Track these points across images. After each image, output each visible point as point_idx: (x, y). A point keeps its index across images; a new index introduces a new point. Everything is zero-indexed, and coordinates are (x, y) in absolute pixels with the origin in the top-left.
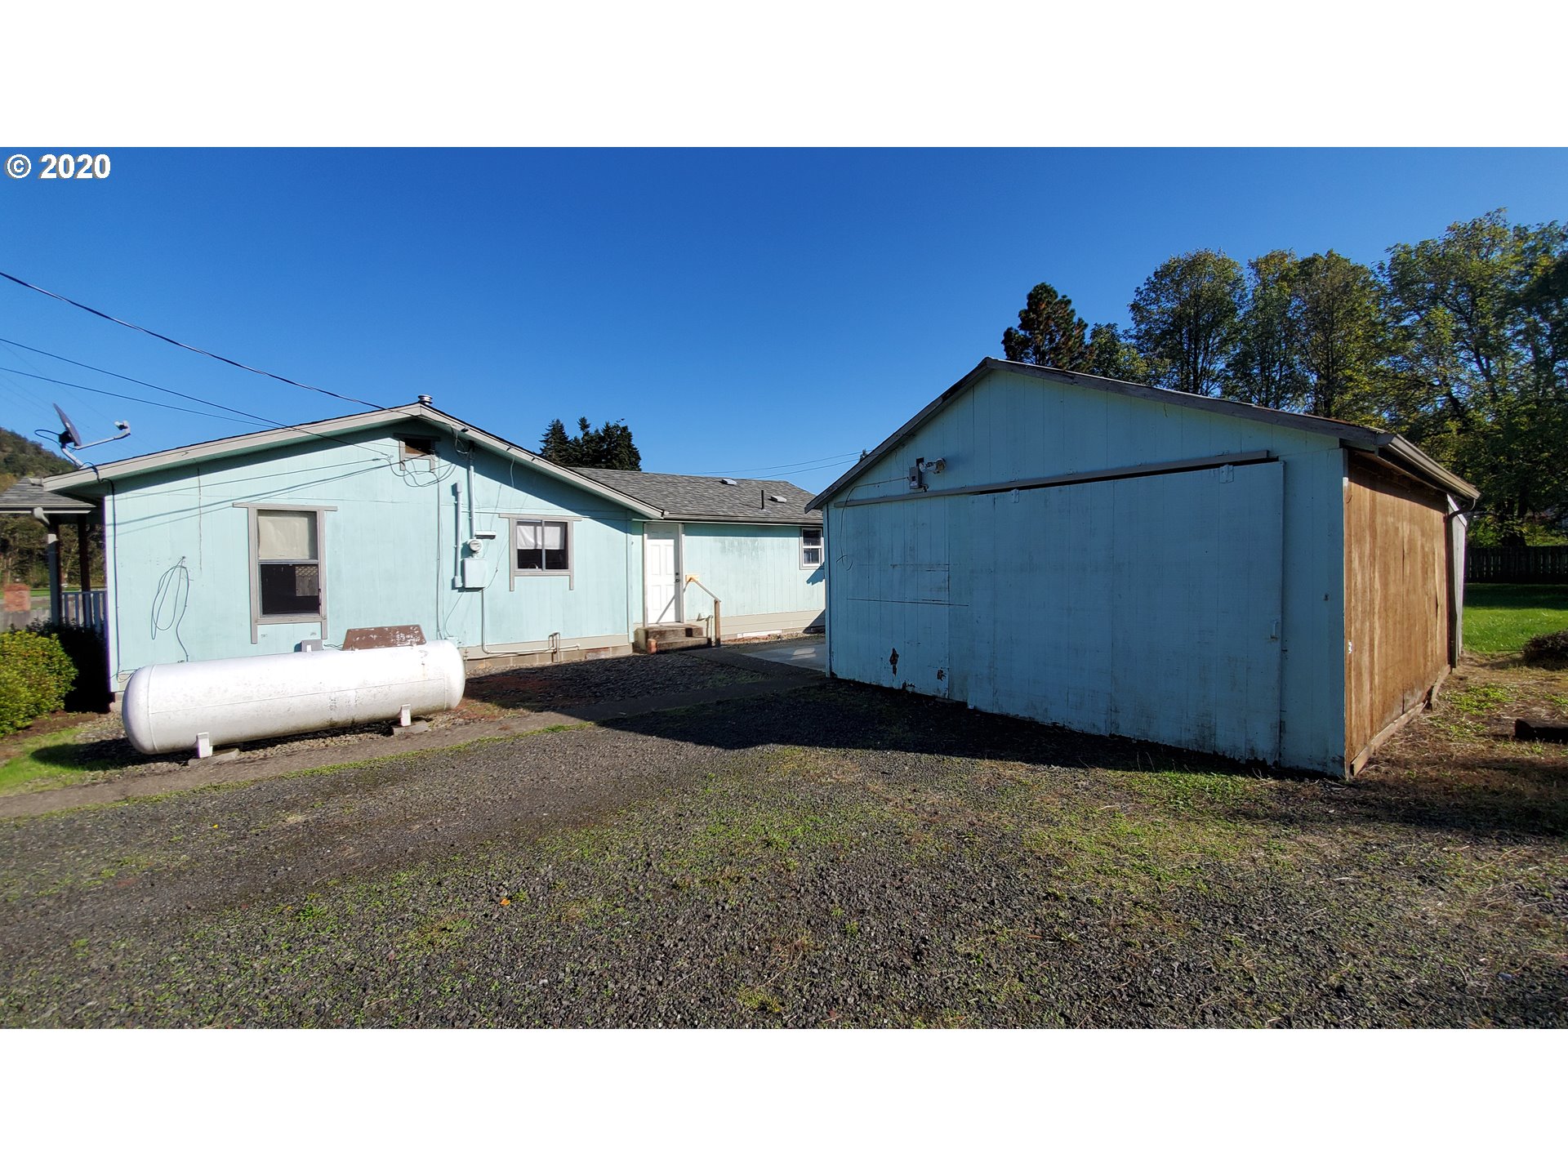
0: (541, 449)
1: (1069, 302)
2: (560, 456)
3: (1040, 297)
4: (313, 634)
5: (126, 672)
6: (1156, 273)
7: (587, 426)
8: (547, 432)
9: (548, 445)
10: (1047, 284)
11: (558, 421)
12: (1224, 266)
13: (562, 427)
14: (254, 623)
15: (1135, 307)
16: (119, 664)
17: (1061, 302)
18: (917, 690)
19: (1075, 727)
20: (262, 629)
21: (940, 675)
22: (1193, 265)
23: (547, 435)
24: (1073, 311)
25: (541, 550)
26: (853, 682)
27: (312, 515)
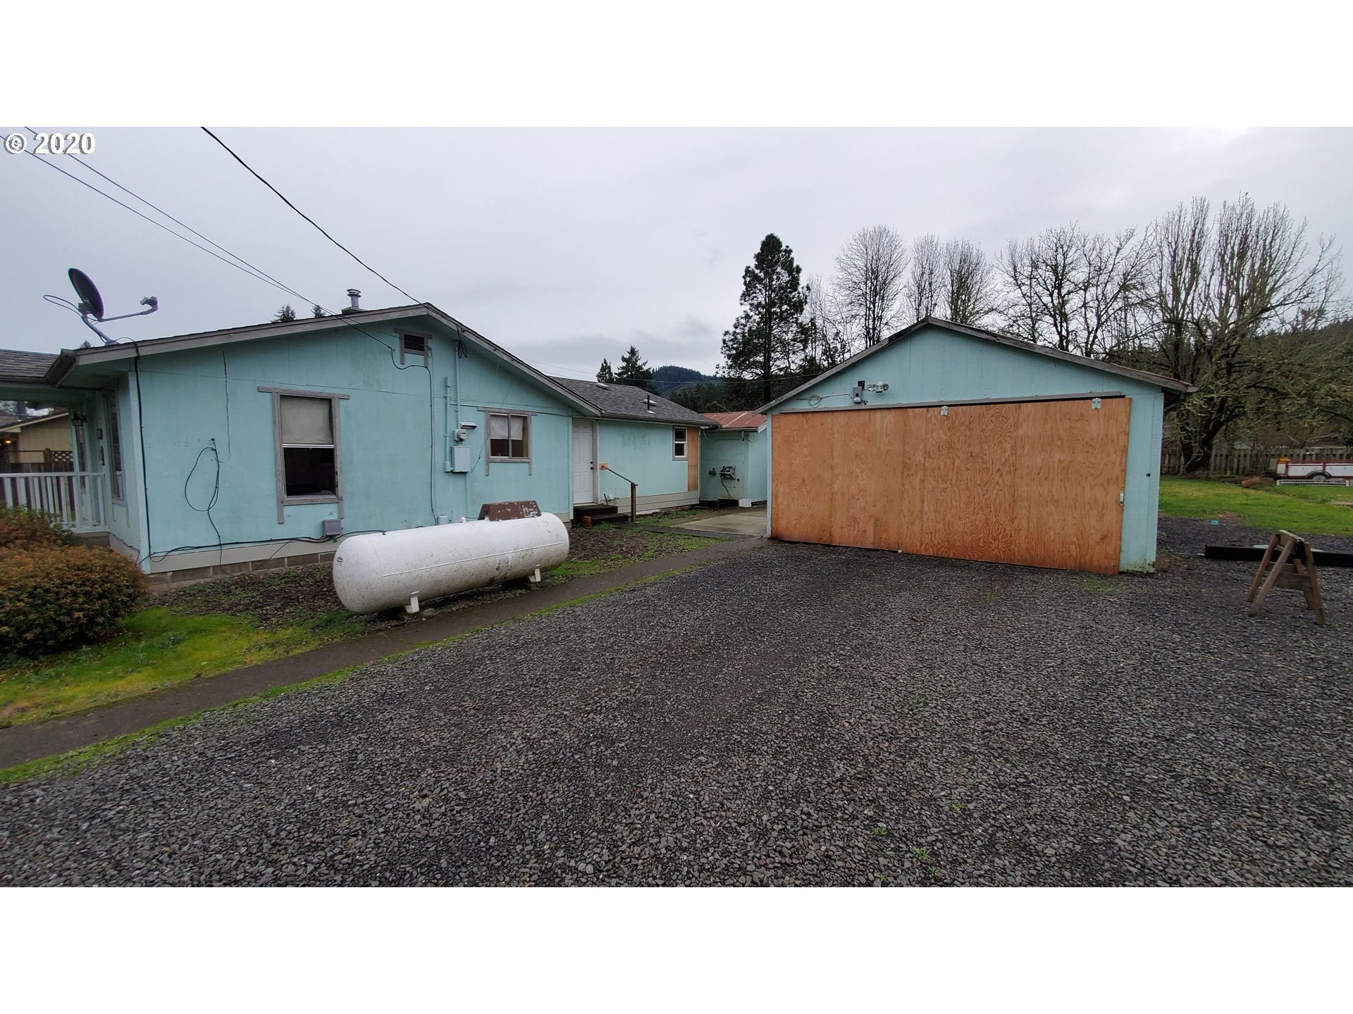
1: (791, 251)
3: (770, 245)
4: (331, 514)
5: (158, 555)
10: (775, 235)
12: (896, 238)
14: (282, 503)
16: (150, 547)
17: (786, 251)
20: (288, 510)
24: (793, 259)
25: (508, 440)
27: (328, 401)
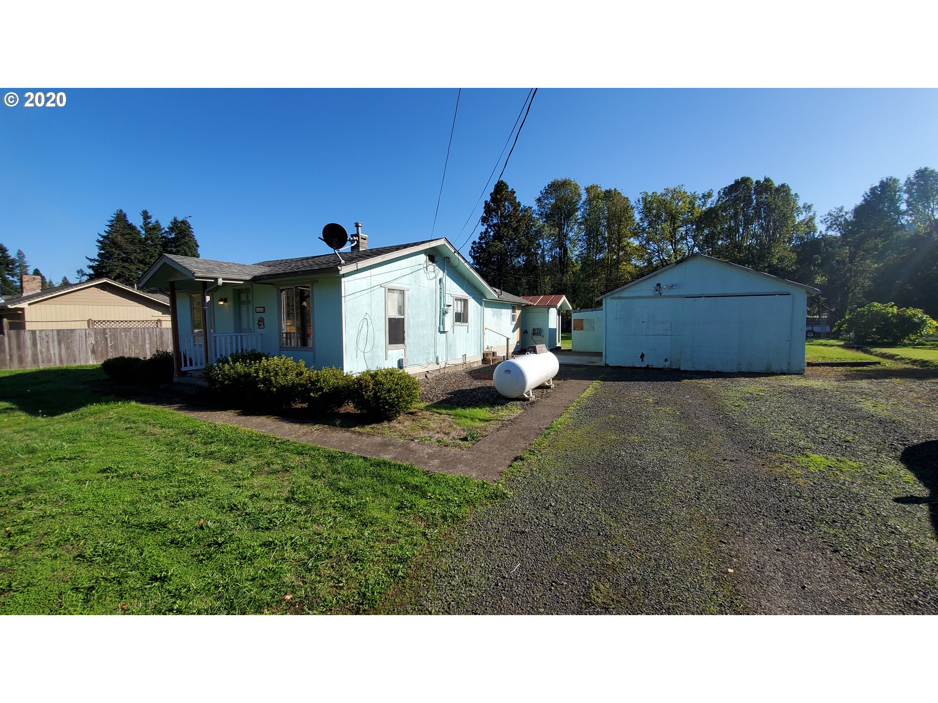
0: (106, 232)
1: (514, 192)
2: (125, 239)
3: (500, 187)
6: (548, 185)
7: (150, 217)
8: (113, 219)
9: (112, 229)
10: (504, 181)
11: (121, 211)
12: (576, 187)
13: (125, 216)
14: (387, 348)
15: (539, 200)
17: (510, 192)
18: (654, 367)
19: (725, 371)
20: (390, 352)
21: (666, 360)
22: (565, 184)
23: (112, 221)
24: (516, 197)
25: (461, 313)
26: (619, 367)
27: (403, 292)
